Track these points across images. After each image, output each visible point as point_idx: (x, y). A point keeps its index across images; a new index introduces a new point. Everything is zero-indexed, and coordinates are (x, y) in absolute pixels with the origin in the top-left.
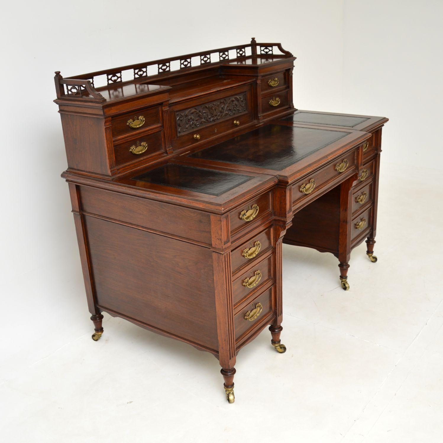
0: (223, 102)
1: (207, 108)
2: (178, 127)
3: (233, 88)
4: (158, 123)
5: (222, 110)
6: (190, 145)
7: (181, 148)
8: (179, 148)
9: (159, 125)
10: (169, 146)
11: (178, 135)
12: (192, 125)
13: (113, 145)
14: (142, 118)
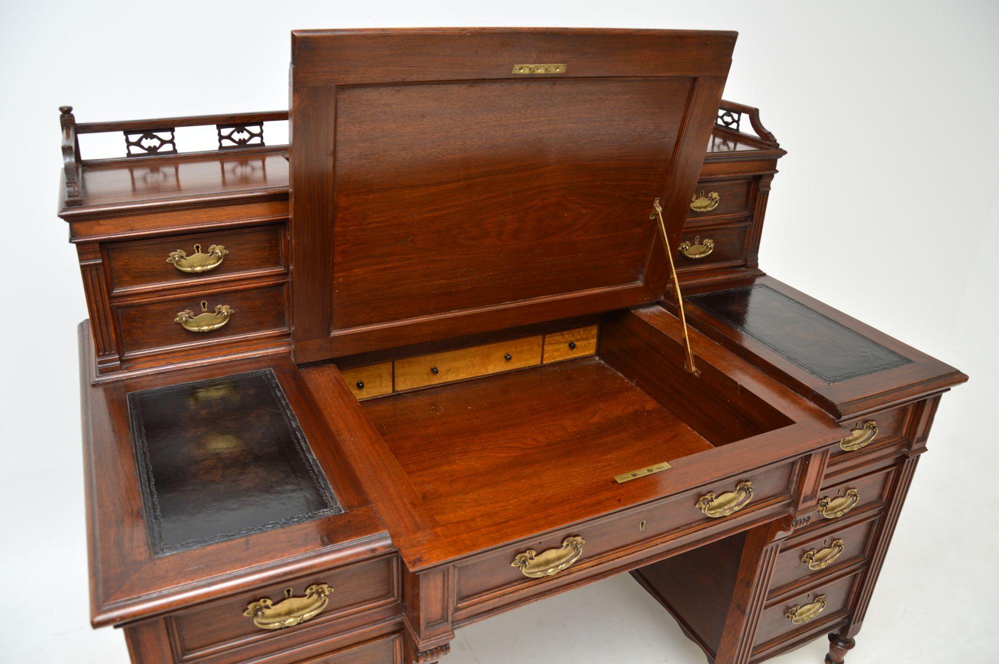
4: (275, 265)
9: (280, 270)
13: (108, 305)
14: (219, 250)
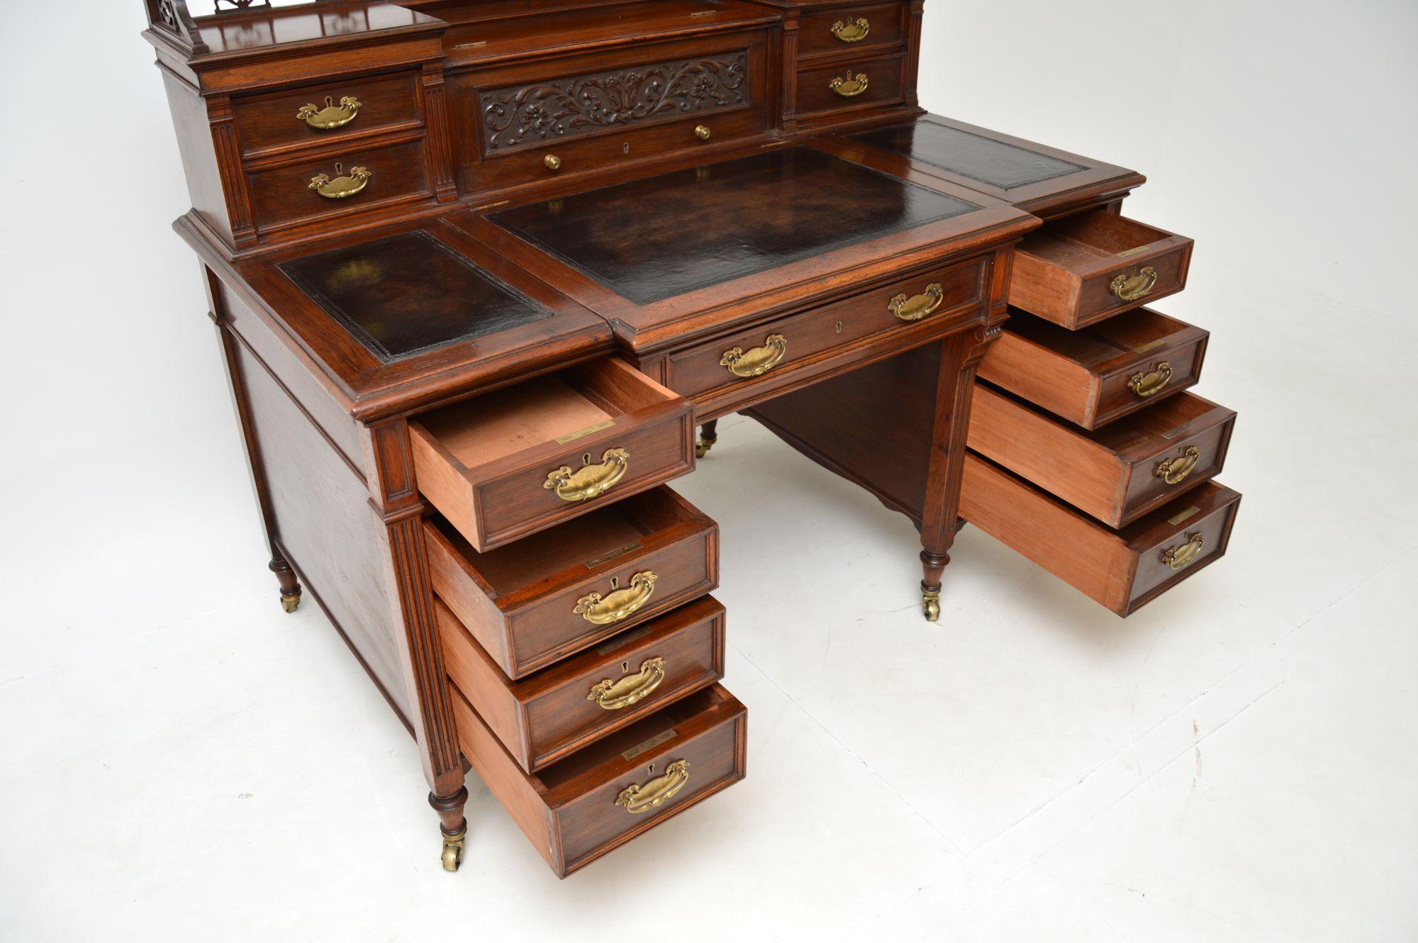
0: (660, 74)
1: (599, 87)
2: (487, 131)
3: (696, 36)
4: (412, 117)
5: (655, 96)
6: (529, 181)
7: (495, 188)
8: (488, 189)
9: (416, 123)
10: (445, 182)
11: (488, 153)
12: (540, 128)
13: (241, 170)
14: (350, 102)
